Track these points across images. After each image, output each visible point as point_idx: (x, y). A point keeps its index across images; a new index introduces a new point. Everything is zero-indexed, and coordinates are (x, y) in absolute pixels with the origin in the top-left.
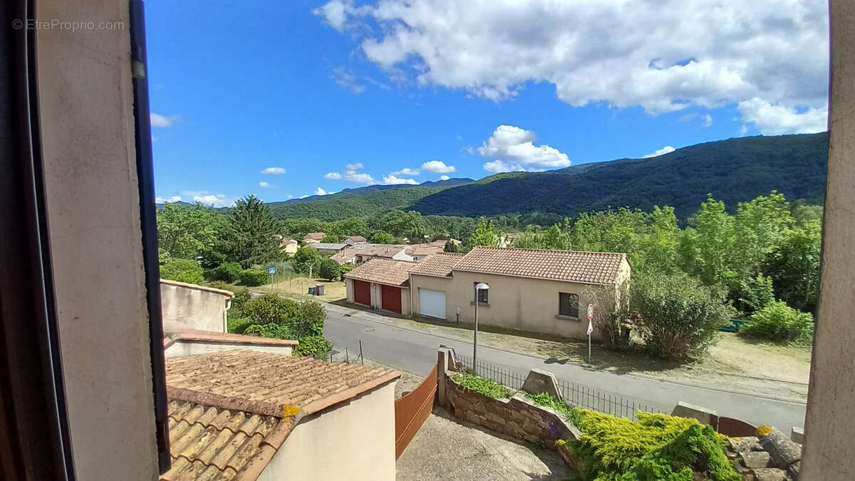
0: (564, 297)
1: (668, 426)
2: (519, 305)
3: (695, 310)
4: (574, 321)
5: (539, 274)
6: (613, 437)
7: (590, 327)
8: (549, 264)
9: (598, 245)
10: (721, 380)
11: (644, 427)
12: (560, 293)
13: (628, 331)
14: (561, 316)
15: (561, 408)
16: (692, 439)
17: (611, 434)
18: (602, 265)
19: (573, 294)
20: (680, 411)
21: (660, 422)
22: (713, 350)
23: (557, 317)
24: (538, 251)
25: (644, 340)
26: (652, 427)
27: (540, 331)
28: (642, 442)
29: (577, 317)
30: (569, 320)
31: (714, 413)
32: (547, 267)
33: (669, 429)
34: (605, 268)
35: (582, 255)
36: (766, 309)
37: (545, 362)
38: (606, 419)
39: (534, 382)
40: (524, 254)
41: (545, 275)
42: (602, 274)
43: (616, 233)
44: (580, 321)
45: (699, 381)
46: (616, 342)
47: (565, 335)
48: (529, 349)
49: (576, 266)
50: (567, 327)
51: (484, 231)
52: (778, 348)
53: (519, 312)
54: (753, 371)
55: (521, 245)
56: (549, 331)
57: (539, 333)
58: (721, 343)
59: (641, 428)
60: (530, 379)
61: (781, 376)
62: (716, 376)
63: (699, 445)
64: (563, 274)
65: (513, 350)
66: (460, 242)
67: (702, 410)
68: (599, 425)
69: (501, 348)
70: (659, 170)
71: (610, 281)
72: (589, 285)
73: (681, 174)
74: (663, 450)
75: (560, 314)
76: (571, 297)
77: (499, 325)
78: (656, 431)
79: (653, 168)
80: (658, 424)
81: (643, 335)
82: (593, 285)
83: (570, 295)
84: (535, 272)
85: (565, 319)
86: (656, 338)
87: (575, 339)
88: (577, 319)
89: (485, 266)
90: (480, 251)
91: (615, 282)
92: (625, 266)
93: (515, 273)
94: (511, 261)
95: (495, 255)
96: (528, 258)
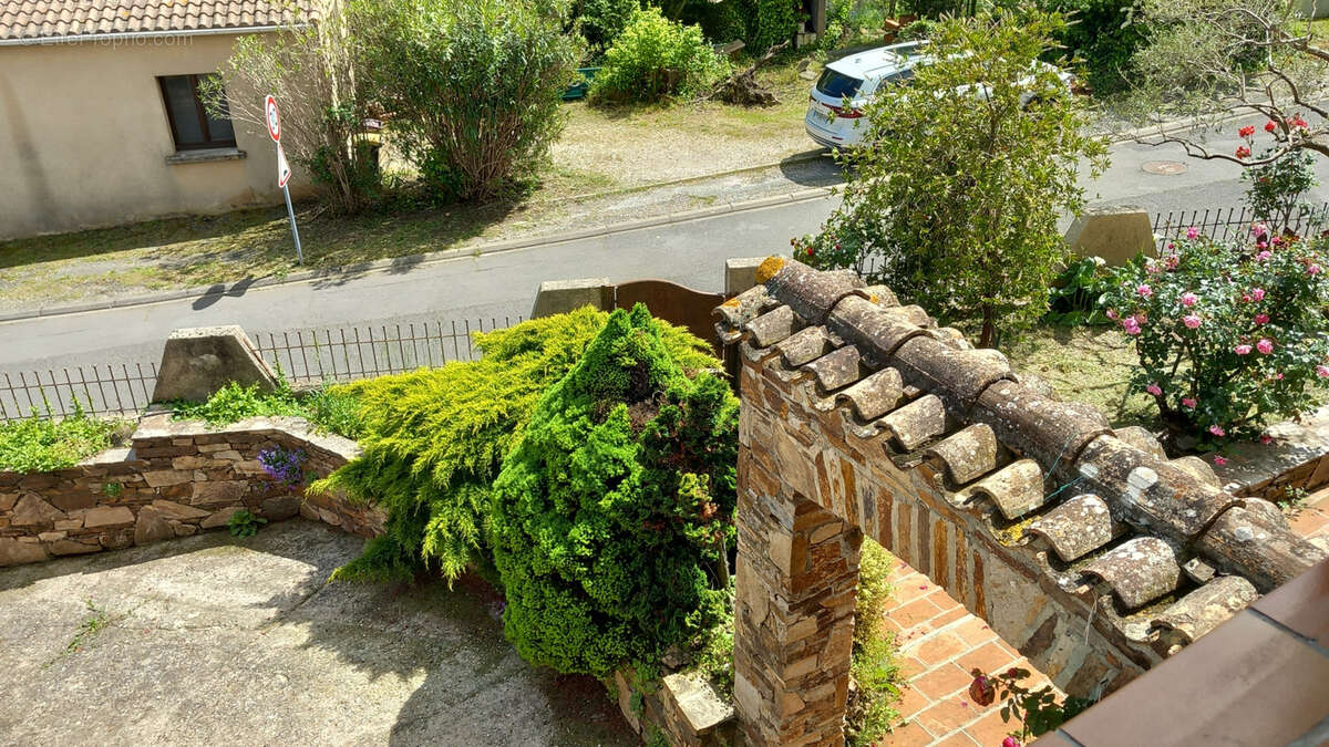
0: (176, 91)
1: (549, 341)
2: (28, 151)
4: (229, 158)
5: (67, 22)
6: (445, 414)
7: (283, 165)
10: (578, 213)
11: (502, 365)
12: (162, 81)
13: (374, 149)
14: (184, 154)
15: (282, 406)
16: (620, 343)
17: (437, 411)
19: (205, 76)
20: (550, 303)
21: (530, 338)
22: (555, 150)
23: (171, 161)
25: (418, 164)
26: (517, 357)
27: (131, 218)
28: (508, 397)
29: (233, 144)
30: (208, 160)
31: (607, 283)
33: (553, 348)
36: (629, 32)
38: (414, 382)
39: (185, 370)
41: (90, 26)
44: (243, 155)
45: (546, 231)
46: (354, 189)
47: (212, 206)
48: (114, 283)
50: (211, 183)
52: (656, 116)
53: (35, 172)
54: (628, 178)
56: (158, 209)
57: (127, 227)
58: (570, 130)
59: (497, 370)
60: (174, 366)
61: (671, 173)
62: (572, 208)
63: (631, 350)
64: (150, 12)
65: (62, 305)
67: (586, 285)
68: (401, 405)
69: (16, 312)
71: (303, 17)
72: (246, 35)
74: (564, 392)
75: (178, 149)
76: (202, 86)
78: (529, 363)
80: (527, 347)
81: (413, 154)
82: (259, 34)
83: (195, 79)
84: (50, 17)
85: (199, 161)
86: (443, 151)
87: (244, 212)
88: (233, 152)
91: (315, 14)
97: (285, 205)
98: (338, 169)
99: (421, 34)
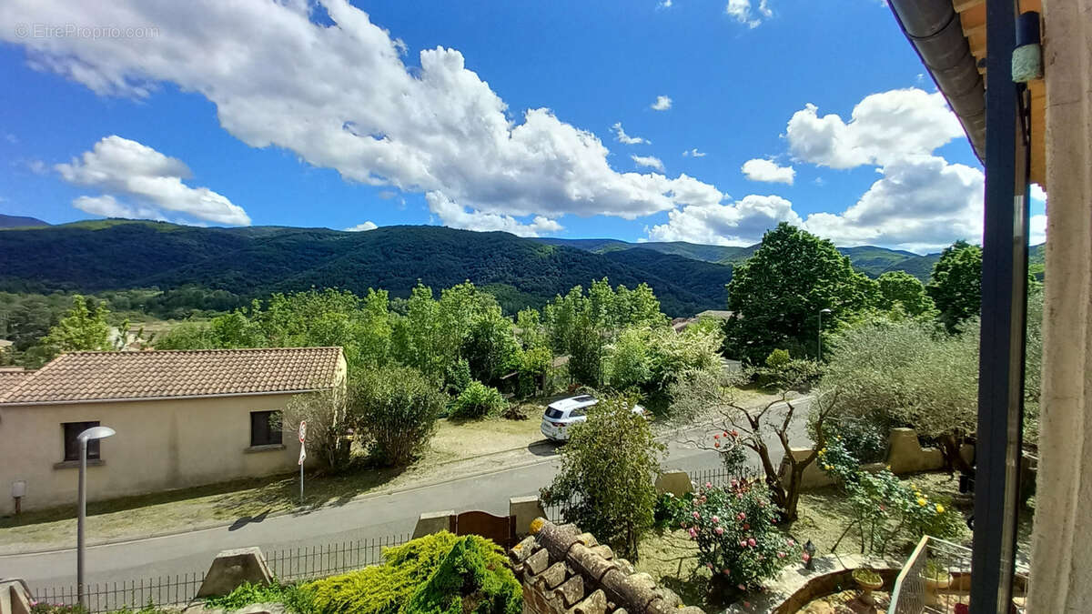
0: (259, 419)
1: (422, 552)
2: (174, 448)
3: (418, 403)
4: (276, 449)
5: (214, 388)
6: (361, 602)
7: (303, 453)
8: (231, 371)
9: (301, 338)
10: (441, 471)
11: (396, 569)
12: (253, 414)
13: (349, 443)
14: (254, 447)
15: (272, 595)
16: (458, 561)
17: (357, 600)
18: (314, 364)
19: (274, 412)
20: (425, 527)
21: (412, 551)
22: (433, 441)
23: (248, 452)
24: (210, 352)
25: (369, 450)
26: (404, 563)
27: (217, 481)
28: (397, 589)
29: (280, 442)
30: (266, 450)
31: (453, 513)
32: (227, 376)
33: (423, 558)
34: (319, 368)
35: (284, 354)
36: (467, 390)
37: (230, 529)
38: (347, 581)
39: (222, 575)
40: (182, 359)
41: (225, 390)
42: (316, 376)
43: (325, 320)
44: (284, 448)
46: (336, 463)
47: (261, 473)
48: (198, 517)
49: (276, 370)
50: (264, 462)
51: (83, 322)
52: (477, 424)
53: (175, 459)
54: (465, 454)
55: (170, 345)
56: (232, 475)
58: (440, 432)
59: (393, 572)
60: (215, 573)
63: (465, 563)
64: (256, 384)
65: (165, 531)
66: (10, 343)
67: (443, 515)
68: (338, 596)
69: (138, 535)
71: (326, 385)
72: (298, 393)
74: (428, 590)
75: (254, 442)
76: (272, 416)
77: (128, 493)
78: (410, 566)
80: (410, 556)
81: (367, 445)
82: (304, 393)
83: (269, 413)
84: (206, 386)
85: (261, 451)
86: (382, 444)
87: (278, 475)
88: (280, 446)
89: (92, 388)
90: (76, 360)
91: (332, 385)
92: (342, 363)
93: (165, 393)
94: (155, 374)
95: (116, 366)
96: (191, 364)
97: (299, 472)
98: (330, 453)
99: (378, 394)
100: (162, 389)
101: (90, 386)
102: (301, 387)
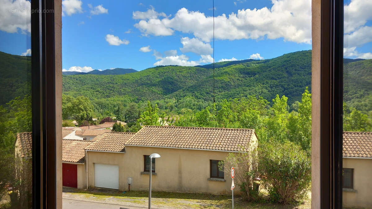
0: (214, 164)
2: (180, 172)
4: (221, 181)
5: (195, 146)
7: (233, 185)
8: (202, 138)
12: (211, 161)
13: (257, 186)
14: (212, 179)
18: (239, 138)
19: (220, 161)
23: (209, 180)
24: (193, 128)
25: (268, 191)
27: (197, 192)
29: (223, 178)
30: (217, 181)
32: (200, 140)
34: (241, 140)
35: (225, 131)
40: (183, 131)
41: (199, 147)
42: (240, 144)
43: (248, 114)
44: (225, 181)
46: (250, 194)
47: (215, 193)
49: (221, 139)
50: (216, 187)
53: (180, 177)
55: (181, 125)
56: (204, 191)
57: (195, 194)
64: (212, 145)
70: (274, 69)
71: (245, 150)
72: (231, 153)
73: (287, 72)
75: (211, 177)
76: (219, 163)
77: (165, 190)
79: (270, 67)
81: (267, 188)
82: (234, 153)
83: (218, 161)
84: (192, 144)
85: (215, 181)
86: (276, 189)
87: (223, 196)
88: (223, 180)
89: (152, 142)
90: (148, 129)
91: (248, 150)
92: (254, 138)
93: (177, 146)
94: (173, 137)
95: (160, 132)
96: (186, 134)
97: (232, 196)
98: (247, 188)
99: (273, 157)
100: (176, 144)
101: (152, 140)
102: (232, 149)
